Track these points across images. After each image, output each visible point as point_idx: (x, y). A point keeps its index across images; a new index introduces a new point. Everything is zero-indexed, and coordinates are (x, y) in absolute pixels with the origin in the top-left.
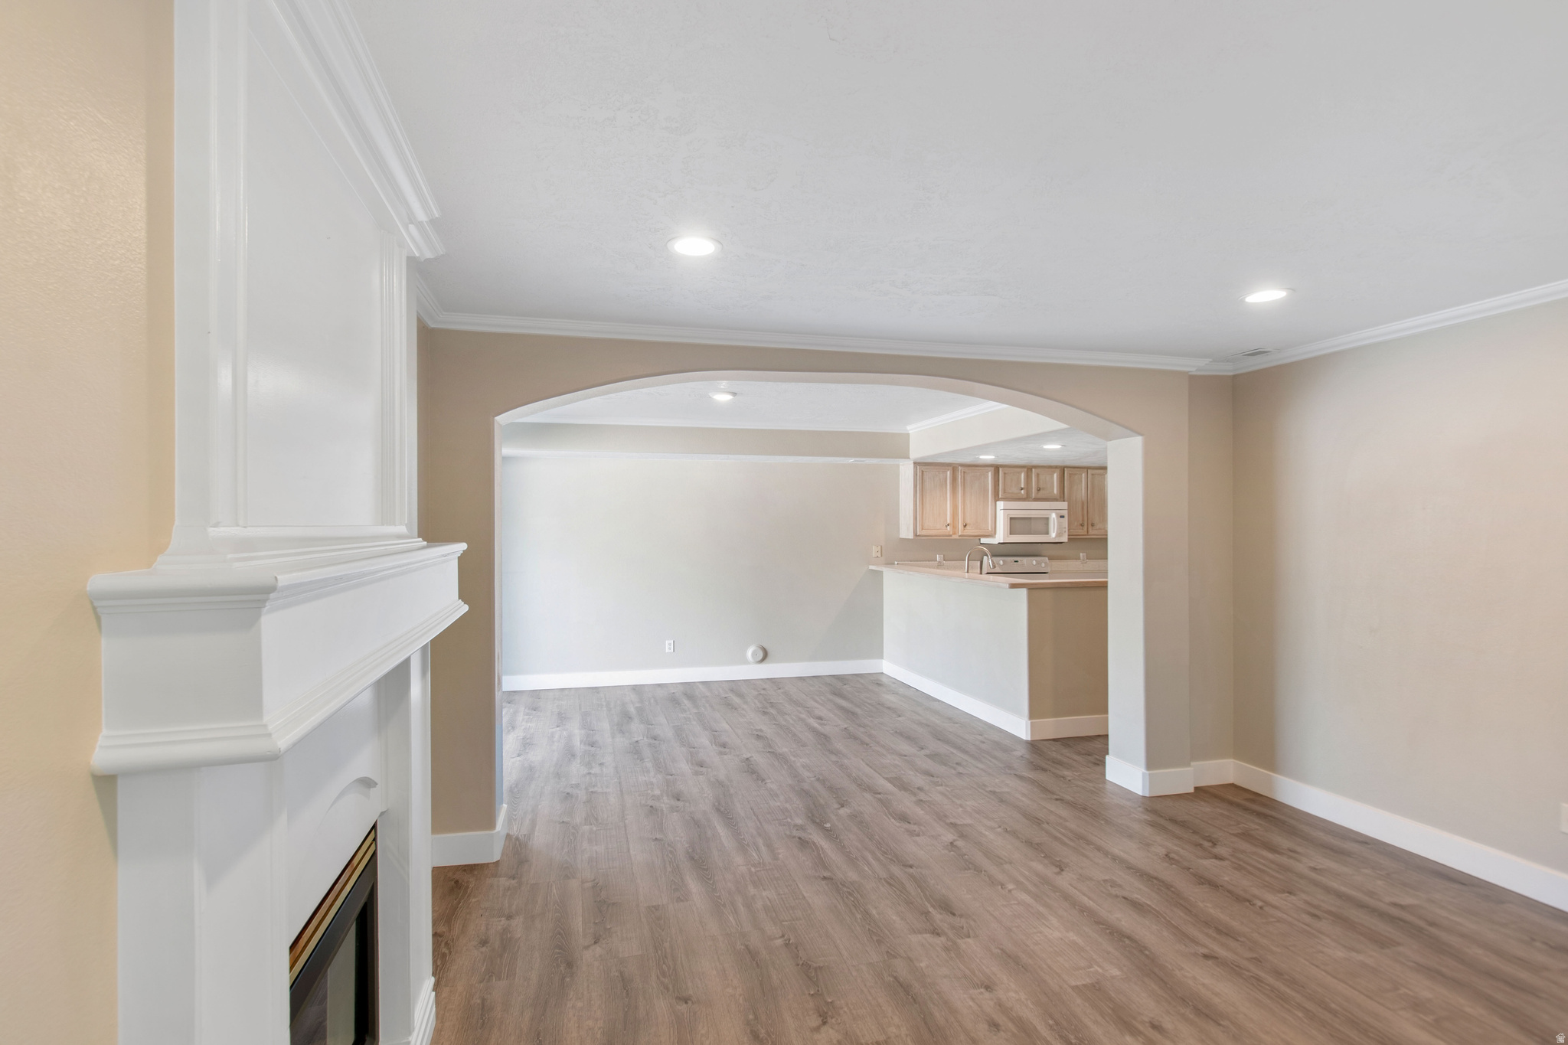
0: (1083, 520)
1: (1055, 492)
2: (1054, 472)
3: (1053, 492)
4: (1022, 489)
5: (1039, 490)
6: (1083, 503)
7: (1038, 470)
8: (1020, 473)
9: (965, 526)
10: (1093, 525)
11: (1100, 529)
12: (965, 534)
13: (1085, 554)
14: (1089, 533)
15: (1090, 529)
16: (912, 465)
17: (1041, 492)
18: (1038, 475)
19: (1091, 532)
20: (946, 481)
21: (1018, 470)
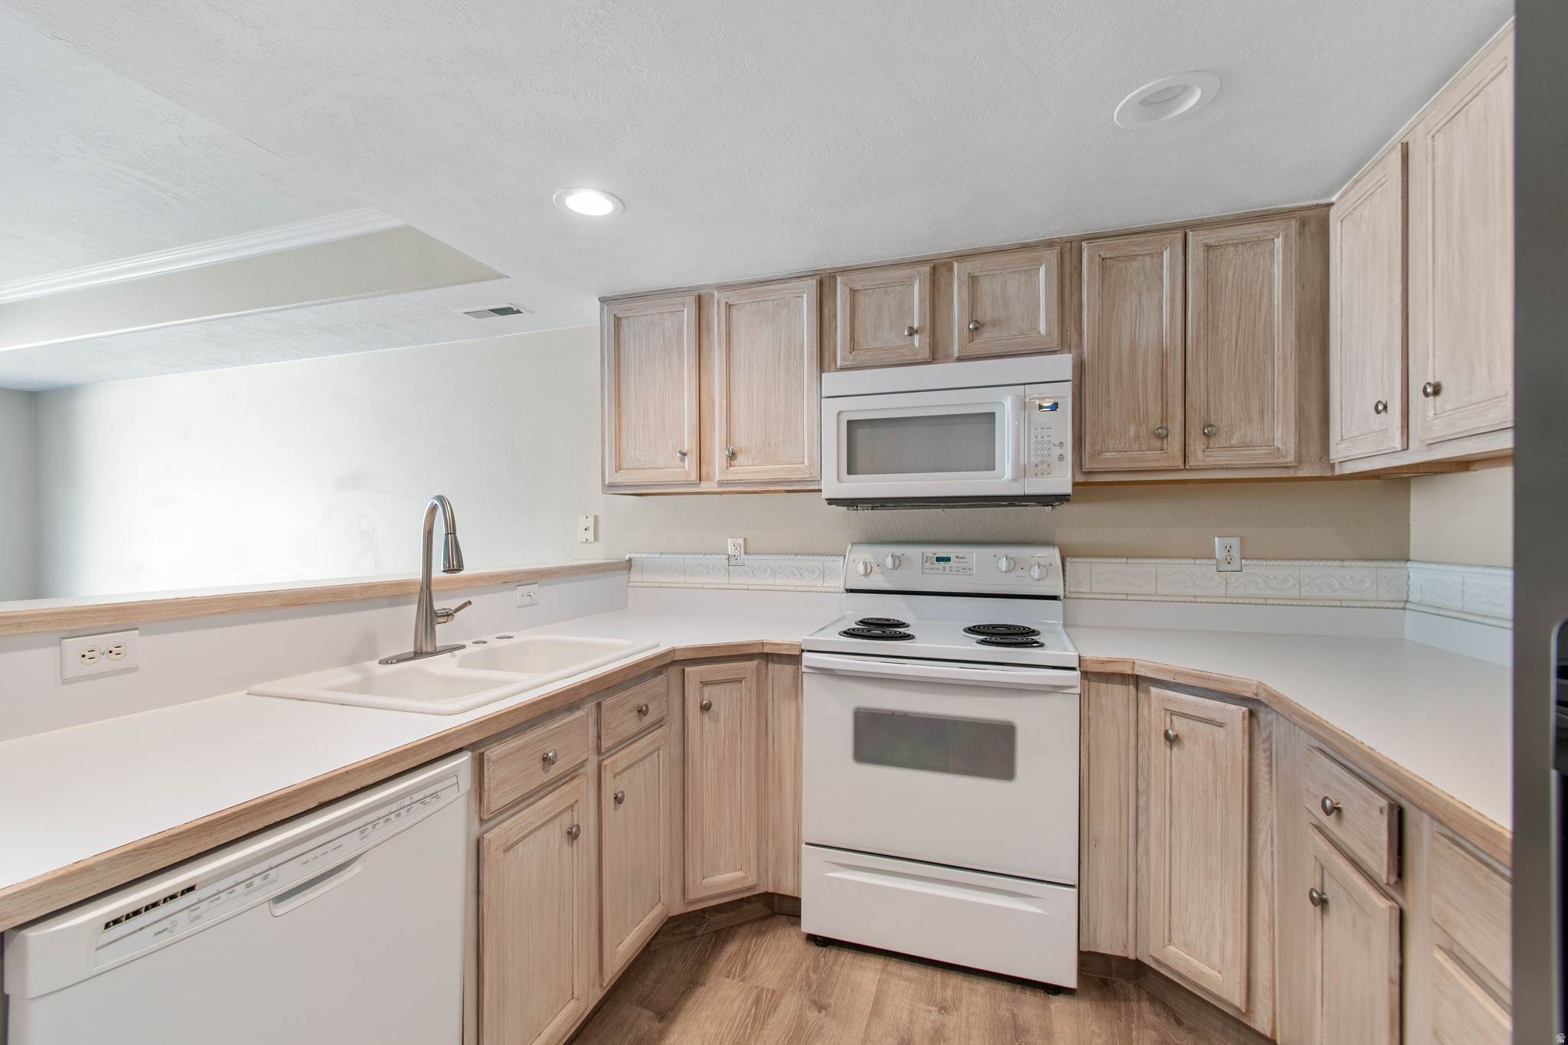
0: (1164, 417)
1: (1043, 328)
2: (1035, 264)
3: (1035, 327)
4: (912, 332)
5: (978, 328)
6: (1163, 357)
7: (972, 266)
8: (907, 283)
9: (732, 456)
10: (1209, 433)
11: (1246, 445)
12: (730, 477)
13: (1235, 542)
14: (1192, 463)
15: (1197, 446)
16: (592, 310)
17: (987, 334)
18: (973, 280)
19: (1199, 455)
20: (680, 335)
21: (900, 273)
